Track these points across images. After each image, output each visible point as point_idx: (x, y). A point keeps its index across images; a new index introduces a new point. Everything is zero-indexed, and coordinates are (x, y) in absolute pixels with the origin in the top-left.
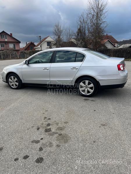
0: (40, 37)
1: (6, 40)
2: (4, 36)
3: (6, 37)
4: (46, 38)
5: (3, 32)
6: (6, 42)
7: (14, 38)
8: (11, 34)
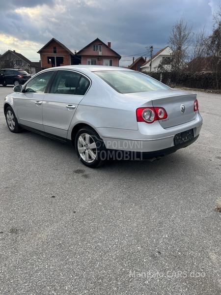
0: (152, 47)
1: (100, 54)
2: (97, 46)
3: (100, 48)
4: (162, 51)
5: (98, 40)
6: (100, 56)
7: (112, 50)
8: (109, 44)
